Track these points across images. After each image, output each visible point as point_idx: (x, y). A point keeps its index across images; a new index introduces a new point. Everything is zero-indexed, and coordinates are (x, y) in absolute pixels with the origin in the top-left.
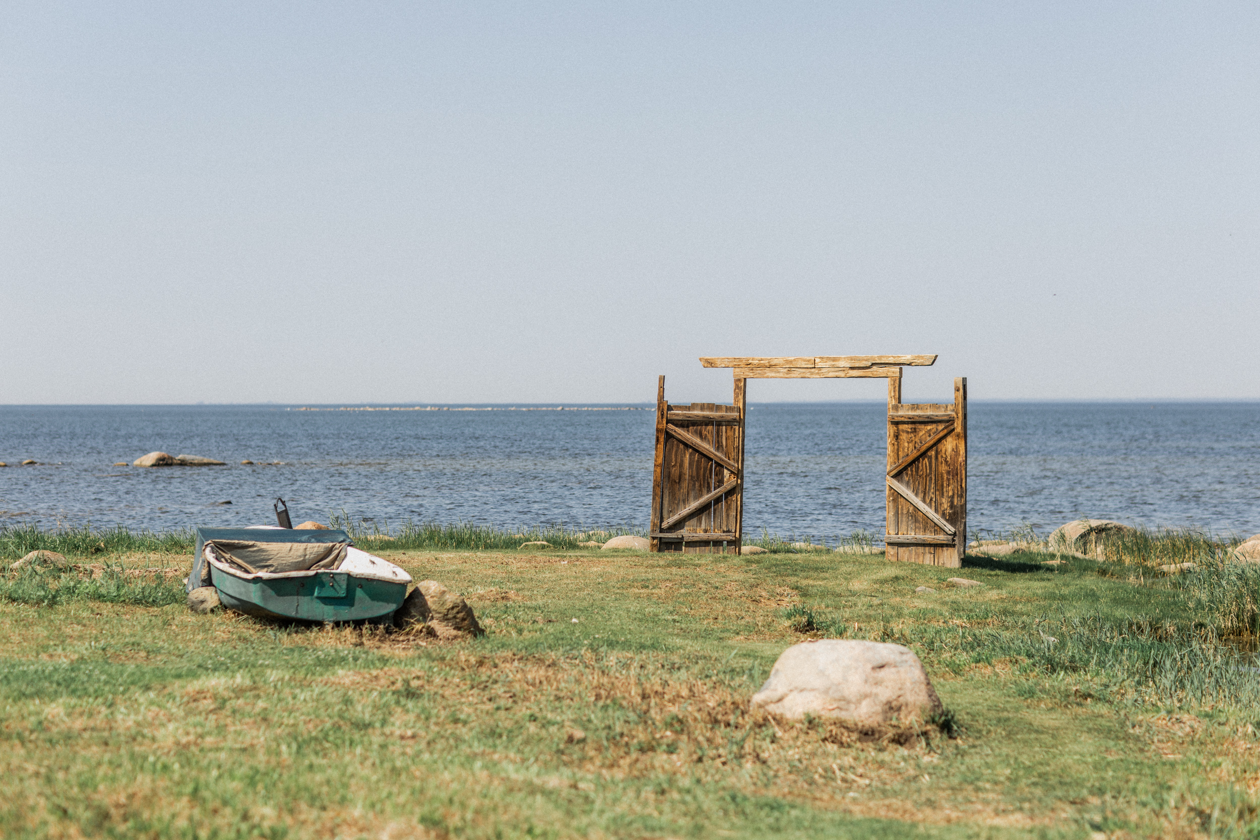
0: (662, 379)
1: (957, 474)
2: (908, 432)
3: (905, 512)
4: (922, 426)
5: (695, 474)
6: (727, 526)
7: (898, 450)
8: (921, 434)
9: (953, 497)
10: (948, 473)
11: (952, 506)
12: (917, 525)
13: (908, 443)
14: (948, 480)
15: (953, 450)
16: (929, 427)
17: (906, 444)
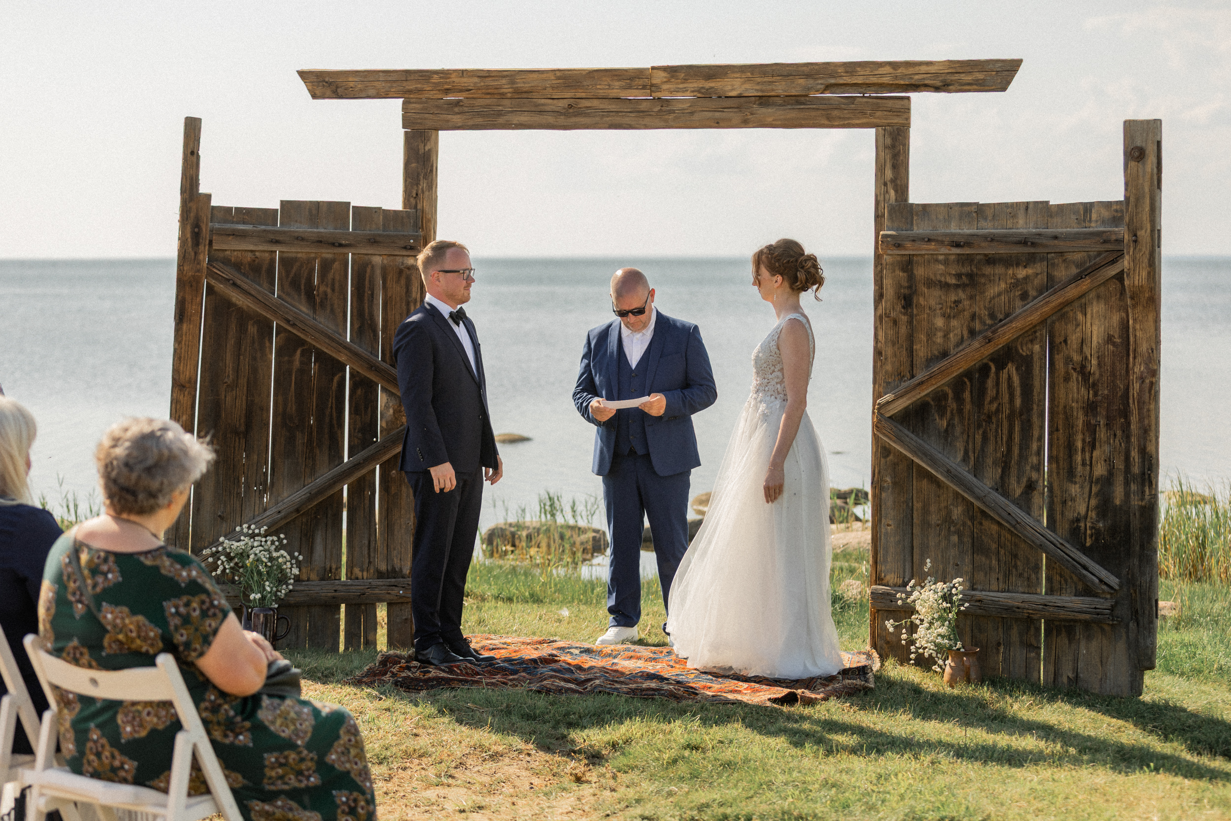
0: (192, 127)
1: (1125, 413)
2: (945, 286)
3: (934, 519)
4: (999, 270)
5: (292, 408)
6: (388, 558)
7: (911, 338)
8: (992, 291)
9: (1107, 481)
10: (1091, 408)
11: (1105, 507)
12: (980, 559)
13: (947, 317)
14: (1091, 429)
15: (1109, 339)
16: (1022, 273)
17: (939, 322)
